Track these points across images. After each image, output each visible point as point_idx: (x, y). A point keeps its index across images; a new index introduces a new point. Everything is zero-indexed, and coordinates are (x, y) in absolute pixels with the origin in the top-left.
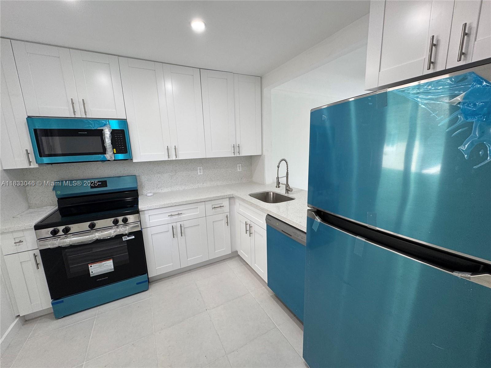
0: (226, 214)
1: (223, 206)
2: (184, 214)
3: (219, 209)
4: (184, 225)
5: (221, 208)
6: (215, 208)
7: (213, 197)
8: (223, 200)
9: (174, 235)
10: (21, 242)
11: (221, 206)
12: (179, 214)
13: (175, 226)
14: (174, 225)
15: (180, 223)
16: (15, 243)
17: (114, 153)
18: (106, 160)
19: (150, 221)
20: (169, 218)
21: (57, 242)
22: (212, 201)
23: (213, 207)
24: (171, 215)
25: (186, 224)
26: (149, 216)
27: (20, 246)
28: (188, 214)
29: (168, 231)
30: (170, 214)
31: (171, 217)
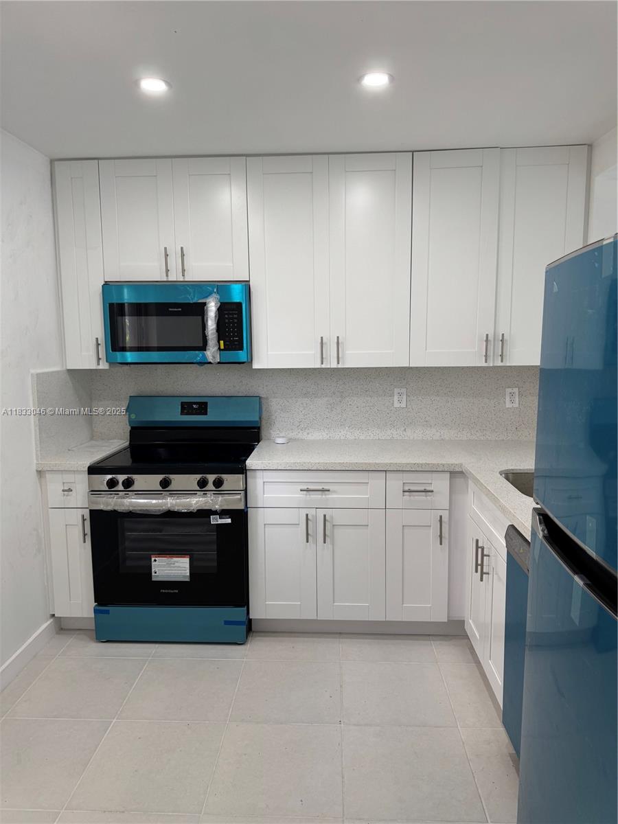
0: (440, 513)
1: (432, 491)
2: (335, 492)
3: (420, 498)
4: (332, 517)
5: (426, 496)
6: (410, 491)
7: (408, 464)
8: (435, 475)
9: (309, 537)
10: (70, 490)
11: (428, 489)
12: (323, 490)
13: (313, 516)
14: (311, 512)
15: (324, 512)
16: (63, 491)
17: (219, 348)
18: (206, 361)
19: (264, 494)
20: (302, 495)
21: (112, 501)
22: (405, 475)
23: (406, 489)
24: (308, 490)
25: (338, 517)
26: (264, 482)
27: (69, 497)
28: (345, 494)
29: (299, 524)
30: (305, 487)
31: (306, 495)
